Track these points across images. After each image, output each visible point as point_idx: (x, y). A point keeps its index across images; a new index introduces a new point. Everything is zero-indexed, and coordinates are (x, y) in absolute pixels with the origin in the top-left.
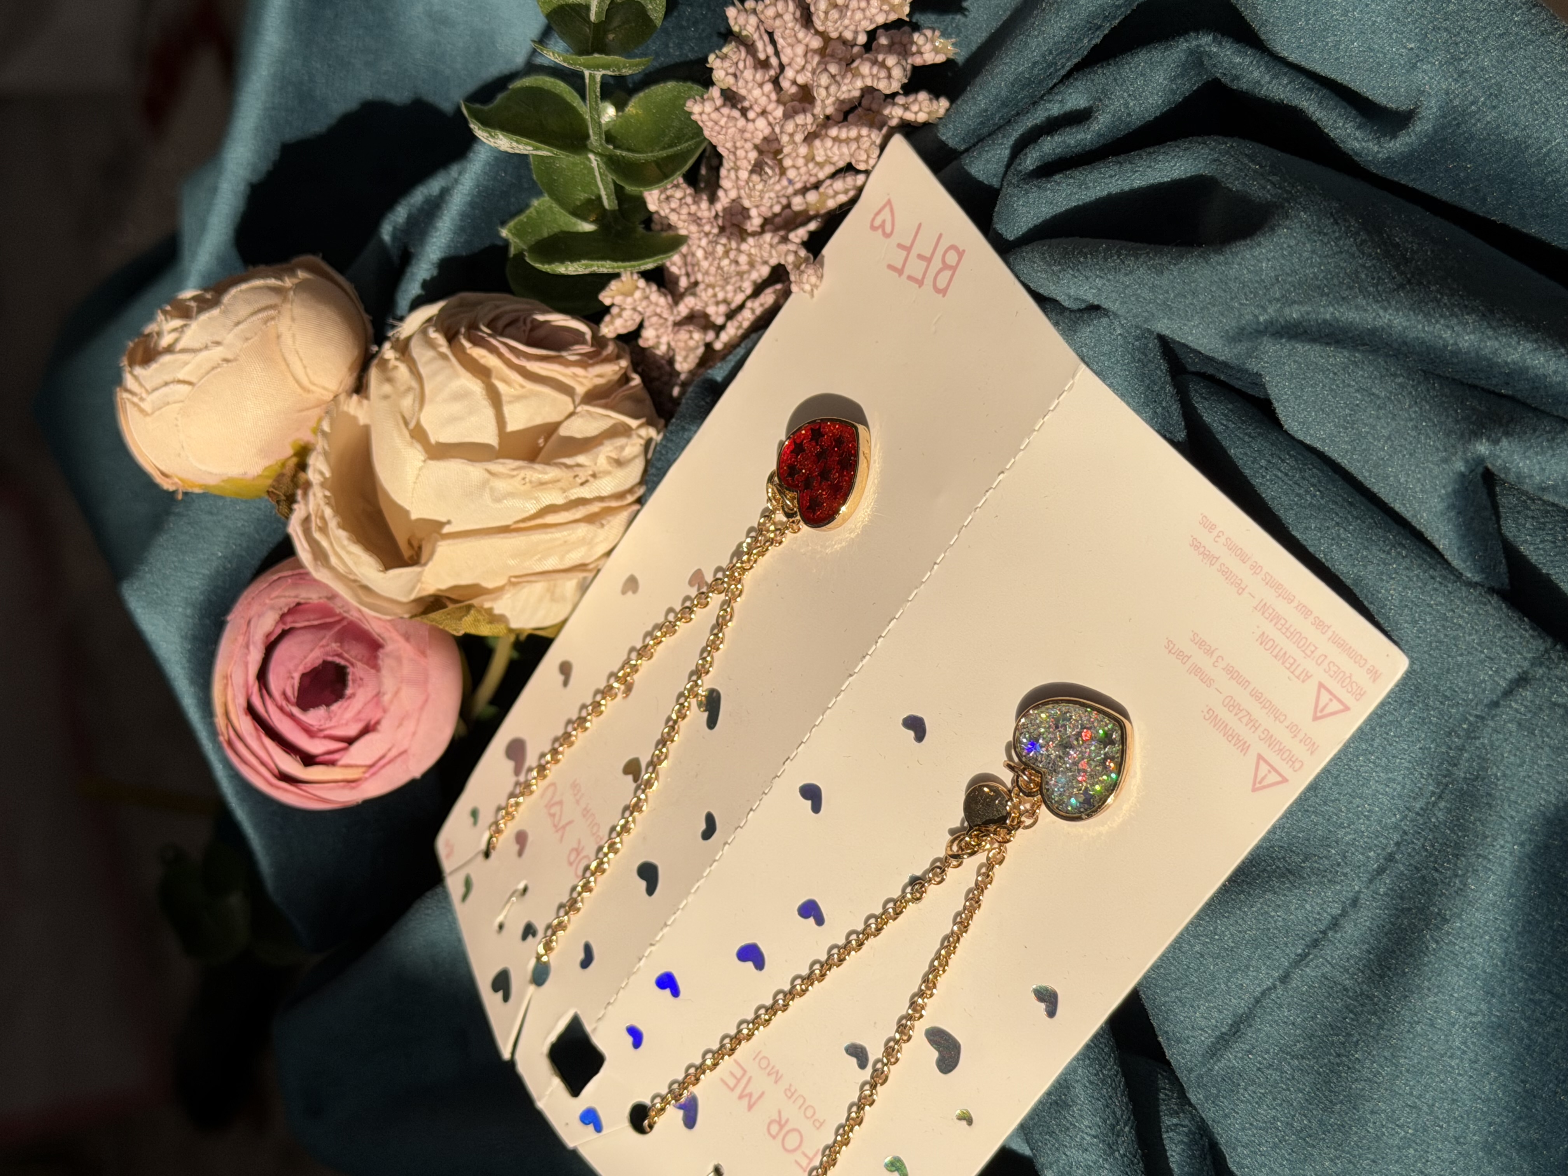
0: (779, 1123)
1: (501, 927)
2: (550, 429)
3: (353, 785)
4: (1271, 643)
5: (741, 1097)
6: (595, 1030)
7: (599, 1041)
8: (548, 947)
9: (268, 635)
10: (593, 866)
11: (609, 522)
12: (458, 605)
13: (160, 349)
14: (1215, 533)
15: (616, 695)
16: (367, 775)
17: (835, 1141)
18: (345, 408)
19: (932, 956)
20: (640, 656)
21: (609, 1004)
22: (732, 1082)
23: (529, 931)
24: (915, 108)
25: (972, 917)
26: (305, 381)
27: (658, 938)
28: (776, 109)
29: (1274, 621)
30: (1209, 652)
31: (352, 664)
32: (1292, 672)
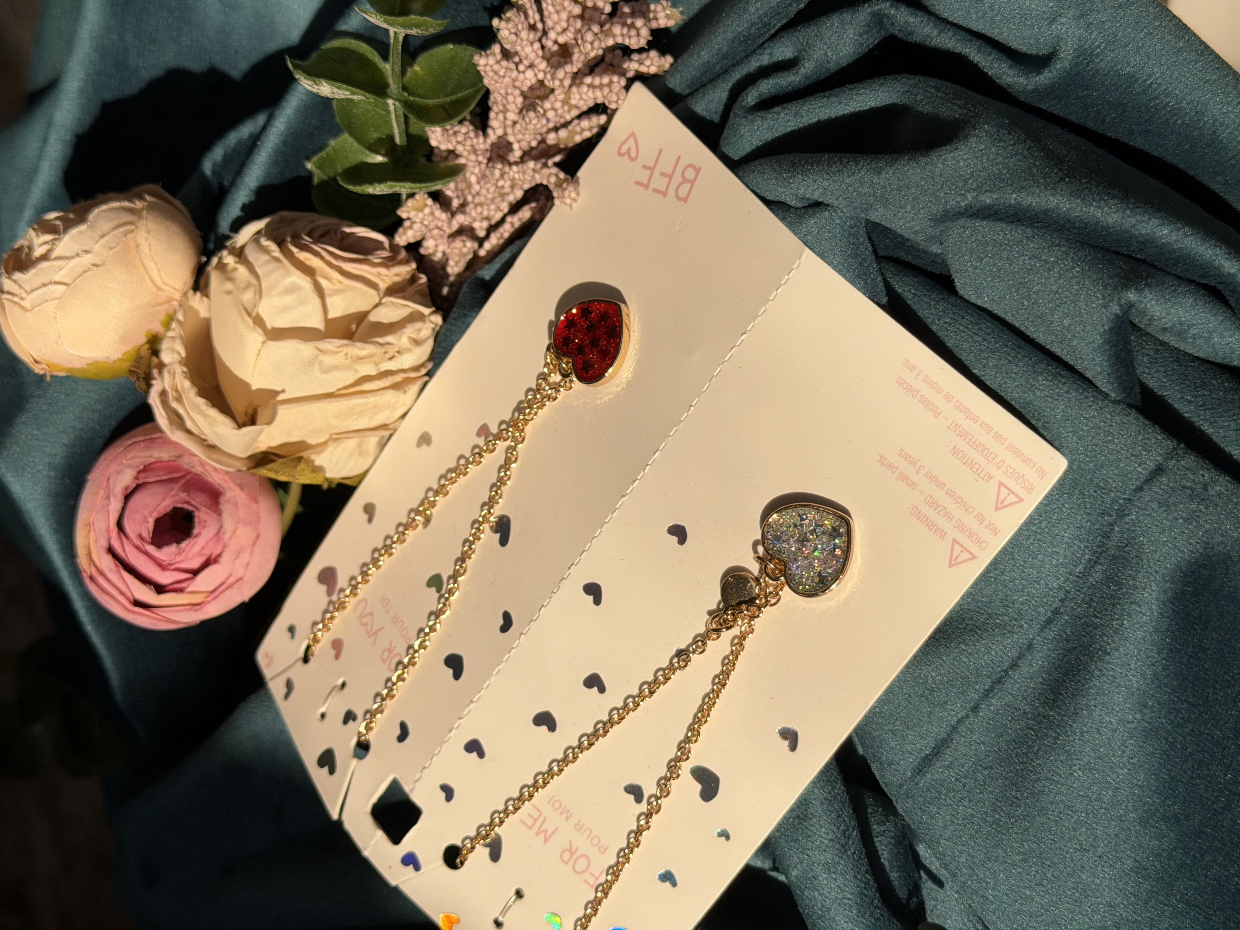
0: (570, 851)
1: (323, 716)
2: (362, 317)
3: (197, 607)
4: (961, 453)
5: (538, 834)
6: (412, 790)
7: (417, 798)
8: (368, 728)
9: (126, 488)
10: (406, 660)
11: (410, 389)
12: (284, 460)
13: (33, 258)
14: (916, 372)
15: (417, 526)
16: (209, 599)
17: (618, 863)
18: (192, 304)
19: (695, 710)
20: (437, 493)
21: (424, 768)
22: (530, 822)
23: (349, 717)
24: (648, 62)
25: (728, 677)
26: (159, 282)
27: (465, 713)
28: (541, 62)
29: (963, 438)
30: (913, 463)
31: (198, 509)
32: (978, 475)
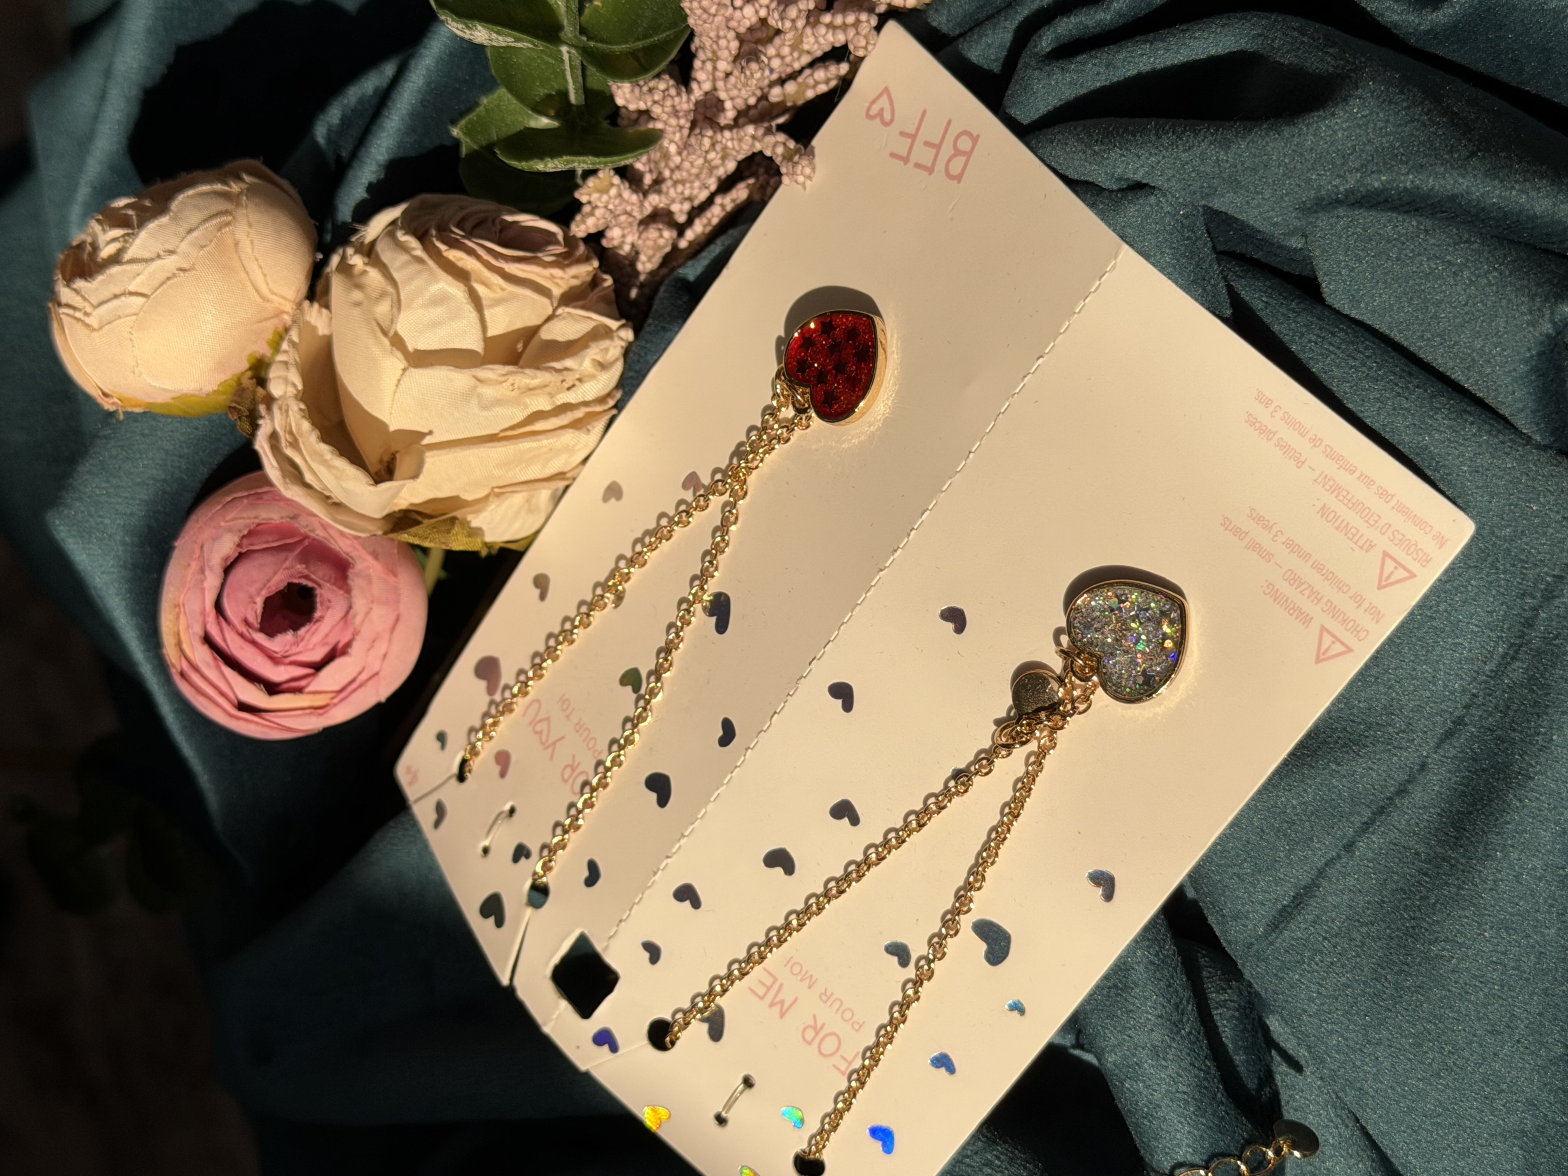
0: (814, 1027)
1: (486, 851)
2: (530, 333)
3: (320, 711)
4: (1332, 514)
5: (772, 1005)
6: (606, 948)
7: (611, 959)
8: (547, 868)
9: (227, 558)
10: (595, 781)
11: (594, 427)
12: (433, 521)
13: (99, 260)
14: (1272, 408)
15: (606, 605)
16: (335, 701)
17: (878, 1043)
18: (308, 318)
19: (979, 848)
20: (631, 562)
21: (621, 921)
22: (761, 991)
23: (521, 853)
25: (1022, 806)
26: (265, 290)
27: (674, 850)
29: (1336, 493)
30: (1268, 527)
31: (320, 585)
32: (1356, 543)
